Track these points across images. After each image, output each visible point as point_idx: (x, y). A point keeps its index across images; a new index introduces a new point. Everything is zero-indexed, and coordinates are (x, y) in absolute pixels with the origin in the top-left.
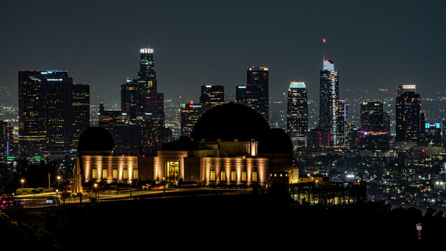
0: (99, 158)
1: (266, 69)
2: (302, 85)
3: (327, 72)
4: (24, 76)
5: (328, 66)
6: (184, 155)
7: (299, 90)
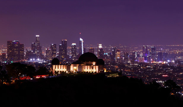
0: (57, 66)
1: (66, 40)
2: (75, 44)
3: (81, 41)
4: (9, 43)
5: (81, 39)
6: (78, 65)
7: (75, 45)
